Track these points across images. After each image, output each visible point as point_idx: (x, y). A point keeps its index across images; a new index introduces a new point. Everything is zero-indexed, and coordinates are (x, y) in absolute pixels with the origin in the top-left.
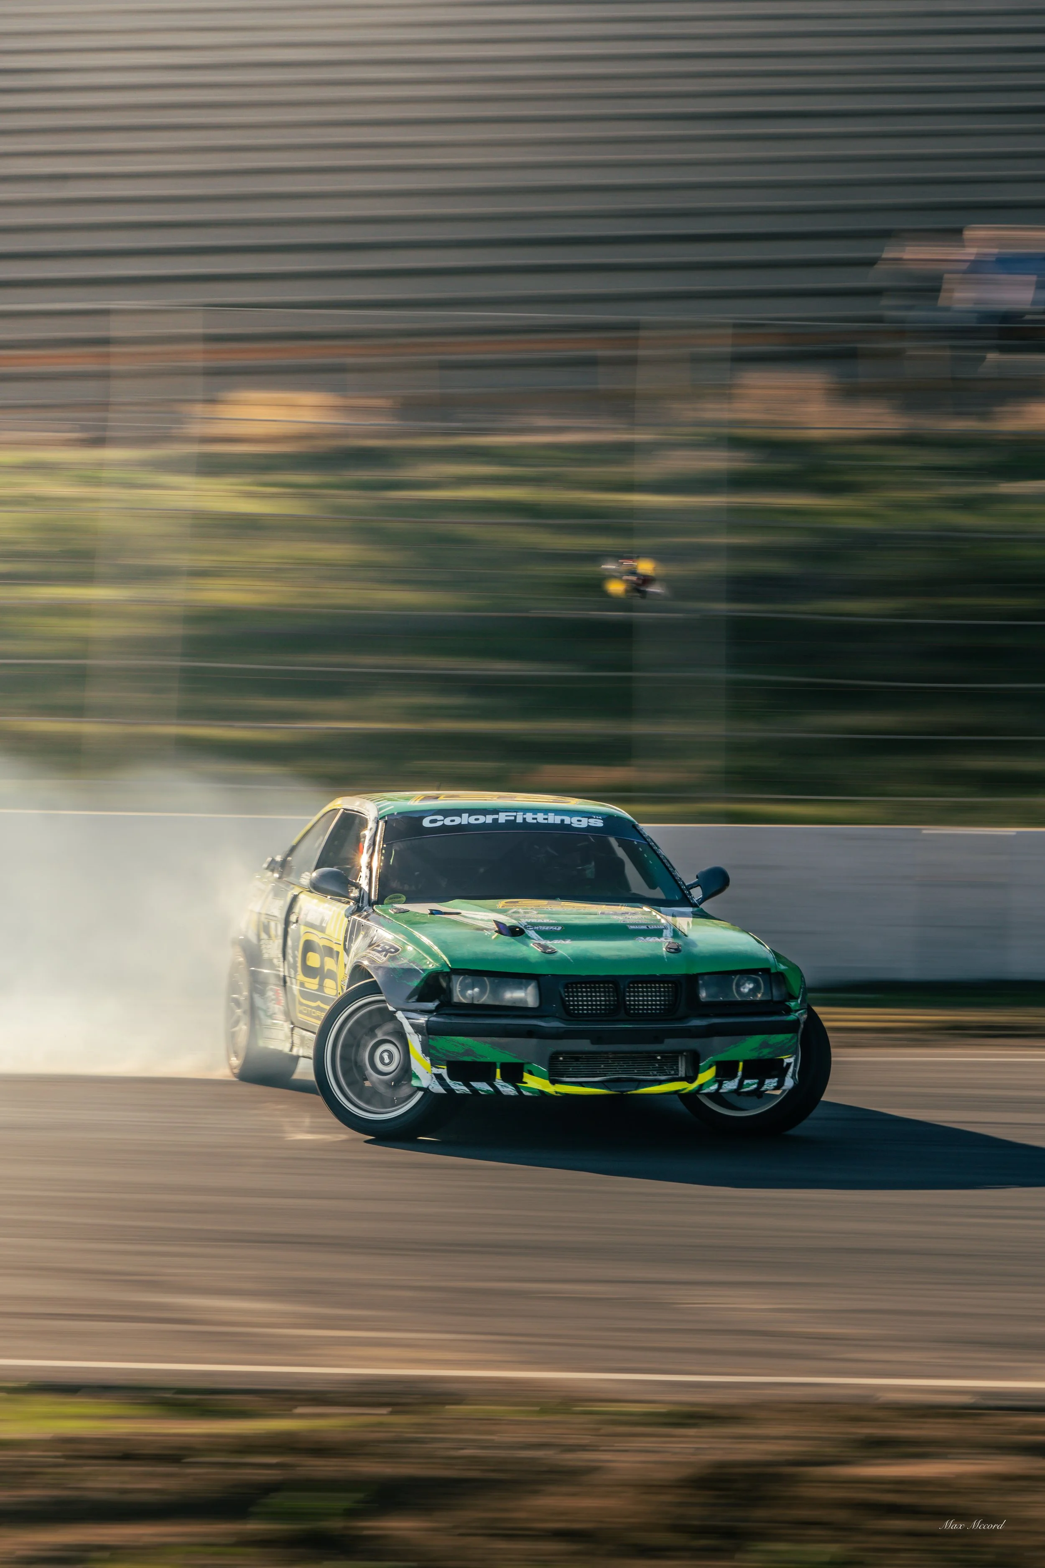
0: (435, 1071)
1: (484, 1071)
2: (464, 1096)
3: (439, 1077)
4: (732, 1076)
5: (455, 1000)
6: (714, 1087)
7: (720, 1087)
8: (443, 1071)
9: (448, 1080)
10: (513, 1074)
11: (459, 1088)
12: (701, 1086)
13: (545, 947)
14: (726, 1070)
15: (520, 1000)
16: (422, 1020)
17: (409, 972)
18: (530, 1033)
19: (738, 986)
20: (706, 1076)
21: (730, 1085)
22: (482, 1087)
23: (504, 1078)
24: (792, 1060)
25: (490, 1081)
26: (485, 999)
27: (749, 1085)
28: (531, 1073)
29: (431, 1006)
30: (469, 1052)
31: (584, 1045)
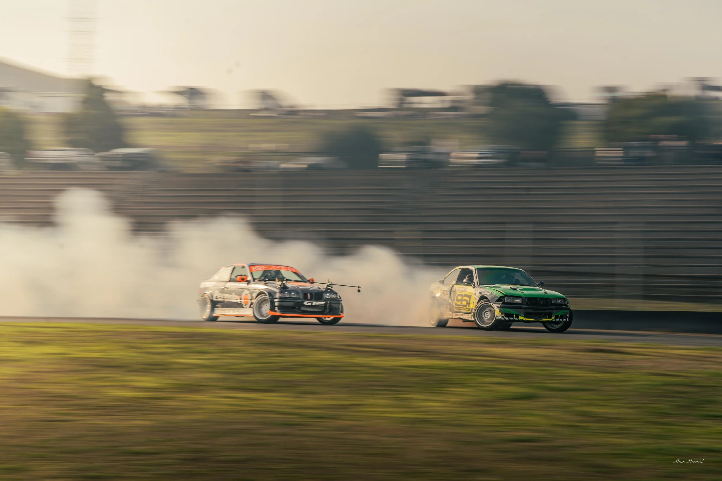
0: (502, 315)
1: (512, 315)
2: (508, 320)
3: (503, 317)
4: (558, 318)
5: (506, 302)
6: (555, 320)
7: (556, 320)
8: (504, 315)
9: (505, 317)
10: (517, 316)
11: (507, 318)
12: (552, 320)
13: (522, 292)
14: (556, 317)
15: (518, 302)
16: (499, 306)
17: (495, 297)
18: (521, 308)
19: (558, 301)
20: (553, 318)
21: (557, 320)
22: (511, 318)
23: (516, 317)
24: (568, 316)
25: (513, 317)
26: (511, 302)
27: (561, 320)
28: (521, 316)
29: (501, 303)
30: (509, 312)
31: (531, 311)
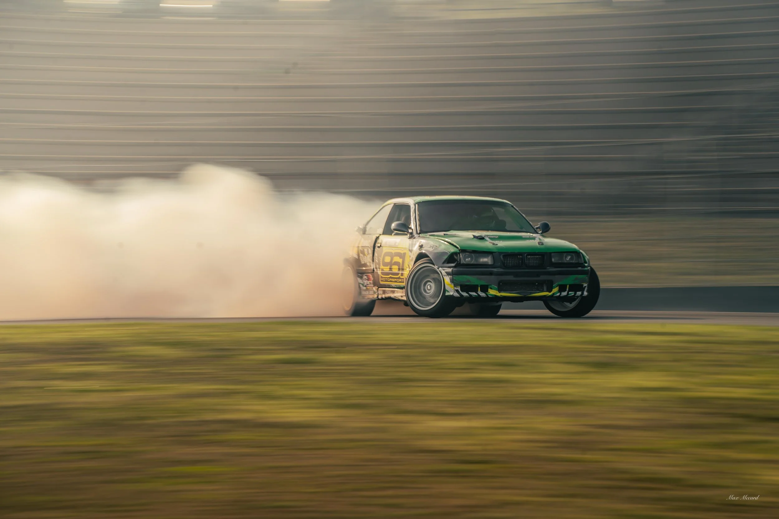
0: (456, 288)
1: (474, 288)
2: (466, 297)
3: (457, 291)
4: (565, 291)
5: (462, 262)
6: (559, 294)
7: (560, 294)
8: (459, 288)
9: (461, 292)
10: (485, 289)
11: (465, 294)
12: (554, 294)
13: (494, 243)
14: (562, 288)
15: (486, 262)
16: (450, 270)
17: (443, 253)
18: (491, 274)
19: (566, 257)
20: (555, 290)
21: (564, 294)
22: (474, 294)
23: (482, 291)
24: (586, 285)
25: (476, 292)
26: (473, 262)
27: (571, 294)
28: (491, 288)
29: (453, 265)
30: (469, 281)
31: (511, 278)
